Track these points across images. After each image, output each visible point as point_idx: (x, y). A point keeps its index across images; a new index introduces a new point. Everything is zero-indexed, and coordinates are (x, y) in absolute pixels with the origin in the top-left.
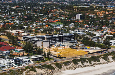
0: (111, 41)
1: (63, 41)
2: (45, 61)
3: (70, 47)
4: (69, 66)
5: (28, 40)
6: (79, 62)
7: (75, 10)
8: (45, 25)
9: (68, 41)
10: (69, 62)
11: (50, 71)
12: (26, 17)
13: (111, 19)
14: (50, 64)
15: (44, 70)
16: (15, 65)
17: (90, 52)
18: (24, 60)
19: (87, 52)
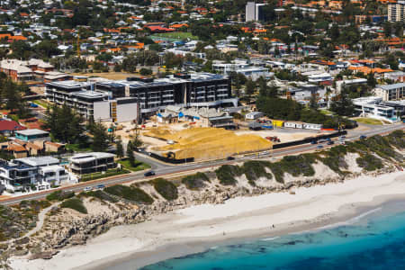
0: (357, 102)
2: (119, 172)
3: (213, 123)
4: (203, 191)
5: (65, 95)
6: (239, 175)
8: (134, 41)
9: (207, 100)
10: (204, 177)
11: (135, 208)
12: (68, 14)
13: (368, 22)
14: (137, 184)
15: (113, 205)
16: (9, 187)
17: (282, 142)
18: (45, 170)
19: (271, 139)
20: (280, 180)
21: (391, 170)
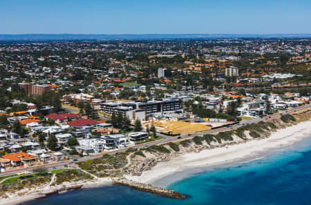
0: (239, 109)
1: (163, 110)
2: (150, 140)
3: (179, 119)
4: (190, 148)
5: (111, 109)
6: (203, 140)
7: (151, 61)
8: (113, 87)
11: (165, 155)
15: (155, 153)
17: (214, 127)
18: (121, 139)
19: (208, 125)
20: (220, 142)
21: (263, 138)
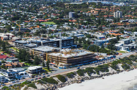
8: (36, 25)
9: (67, 46)
10: (74, 74)
11: (53, 86)
14: (52, 77)
15: (45, 85)
16: (9, 79)
18: (20, 73)
20: (99, 74)
